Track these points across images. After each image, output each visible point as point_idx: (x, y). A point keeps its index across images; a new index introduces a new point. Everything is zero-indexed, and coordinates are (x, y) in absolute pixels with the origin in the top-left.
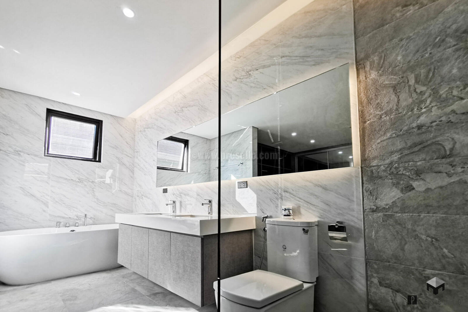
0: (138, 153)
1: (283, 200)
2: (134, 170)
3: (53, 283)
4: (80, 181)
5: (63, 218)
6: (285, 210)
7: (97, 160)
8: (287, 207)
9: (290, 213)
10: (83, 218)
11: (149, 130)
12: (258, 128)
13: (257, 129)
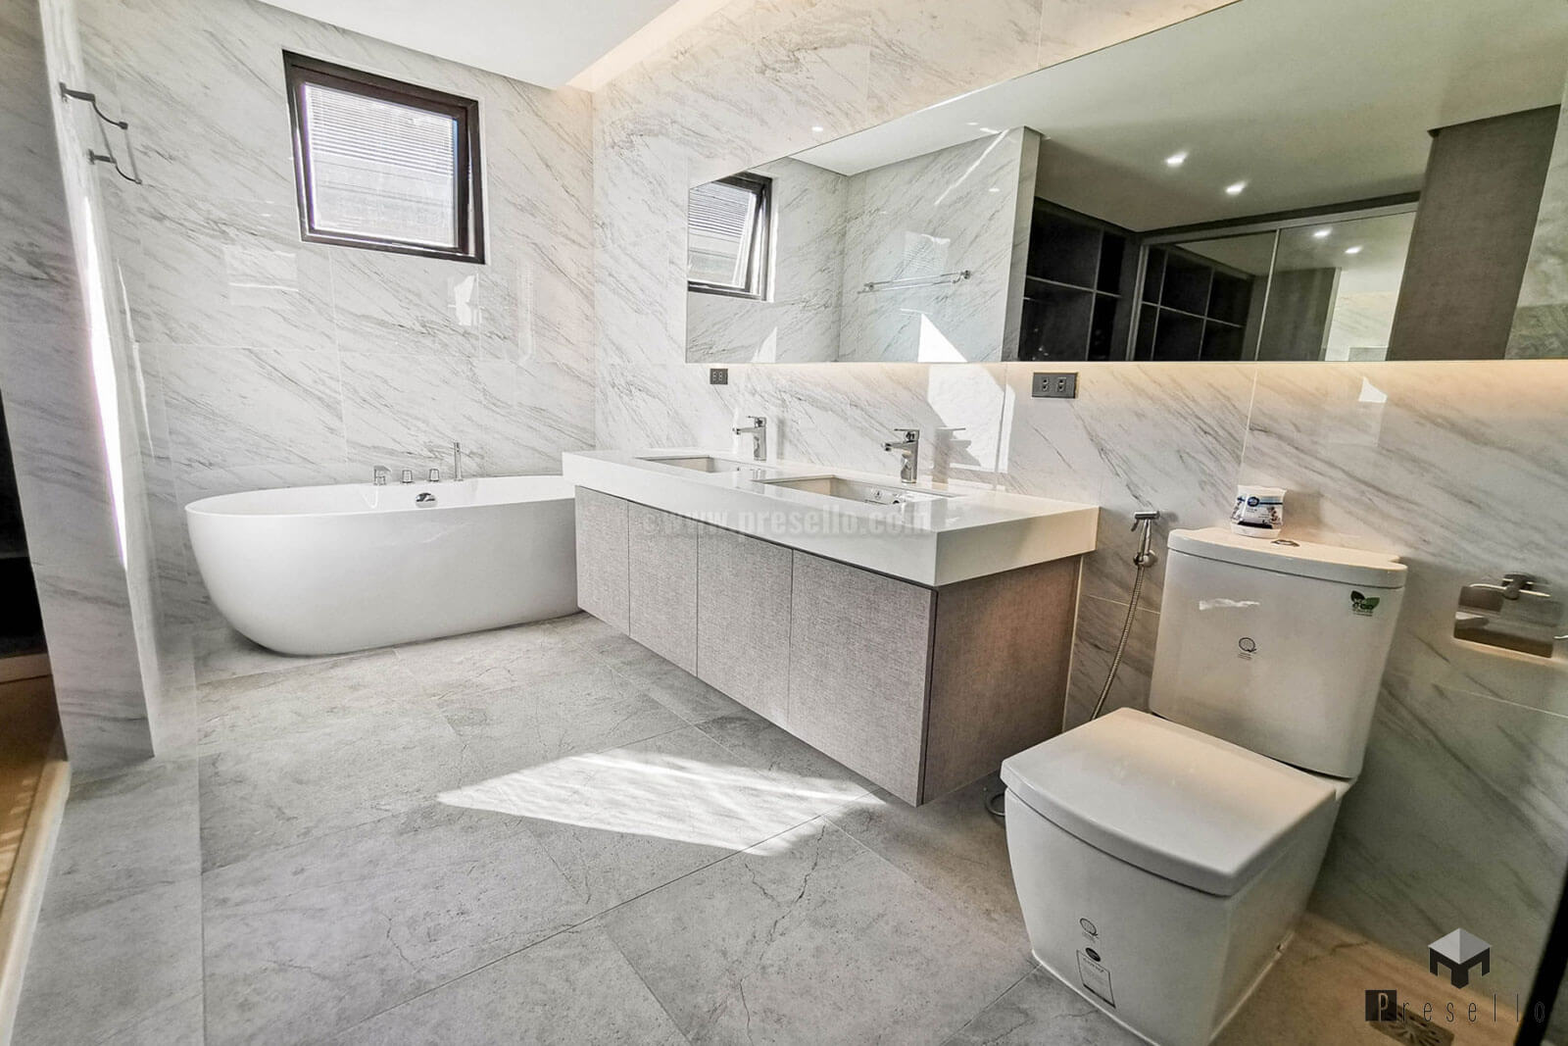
0: (608, 233)
1: (1239, 463)
2: (592, 294)
3: (401, 655)
4: (427, 330)
5: (392, 453)
6: (1254, 502)
7: (472, 253)
8: (1261, 492)
9: (1275, 519)
10: (451, 455)
11: (647, 139)
12: (1041, 135)
13: (1038, 138)
